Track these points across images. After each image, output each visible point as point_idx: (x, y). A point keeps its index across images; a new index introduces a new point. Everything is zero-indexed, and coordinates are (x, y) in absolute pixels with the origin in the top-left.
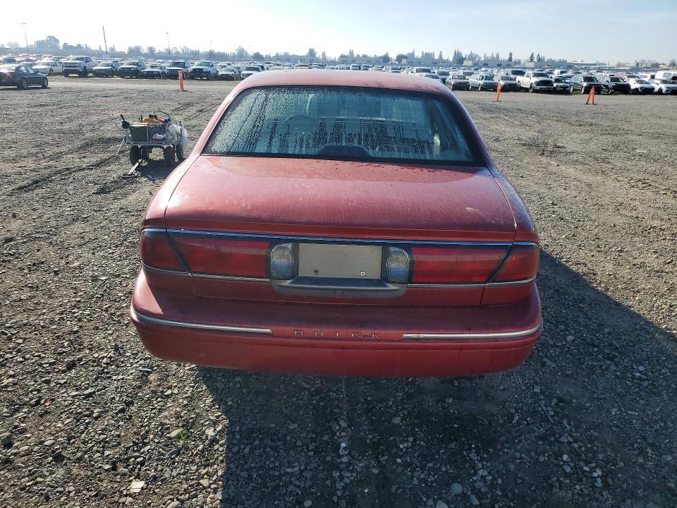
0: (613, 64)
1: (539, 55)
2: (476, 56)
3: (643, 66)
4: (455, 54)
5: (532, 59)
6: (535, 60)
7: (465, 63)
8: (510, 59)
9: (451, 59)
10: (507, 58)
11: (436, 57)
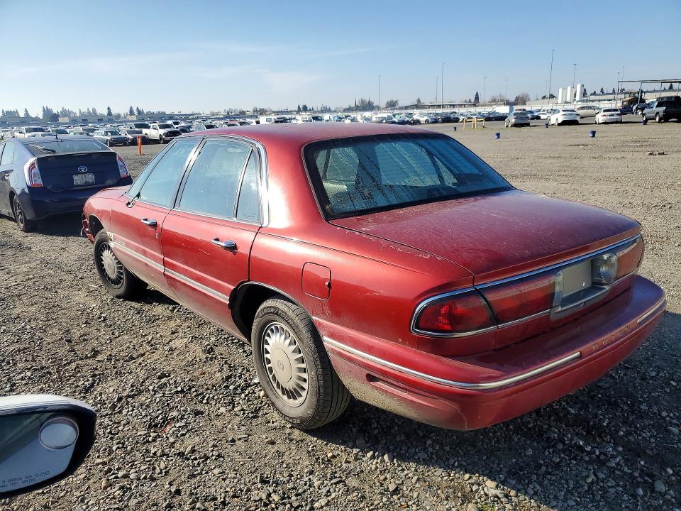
0: (207, 113)
1: (138, 108)
2: (70, 113)
3: (233, 114)
4: (44, 110)
5: (131, 112)
6: (136, 113)
7: (61, 120)
8: (110, 114)
9: (41, 117)
10: (105, 112)
11: (22, 115)
